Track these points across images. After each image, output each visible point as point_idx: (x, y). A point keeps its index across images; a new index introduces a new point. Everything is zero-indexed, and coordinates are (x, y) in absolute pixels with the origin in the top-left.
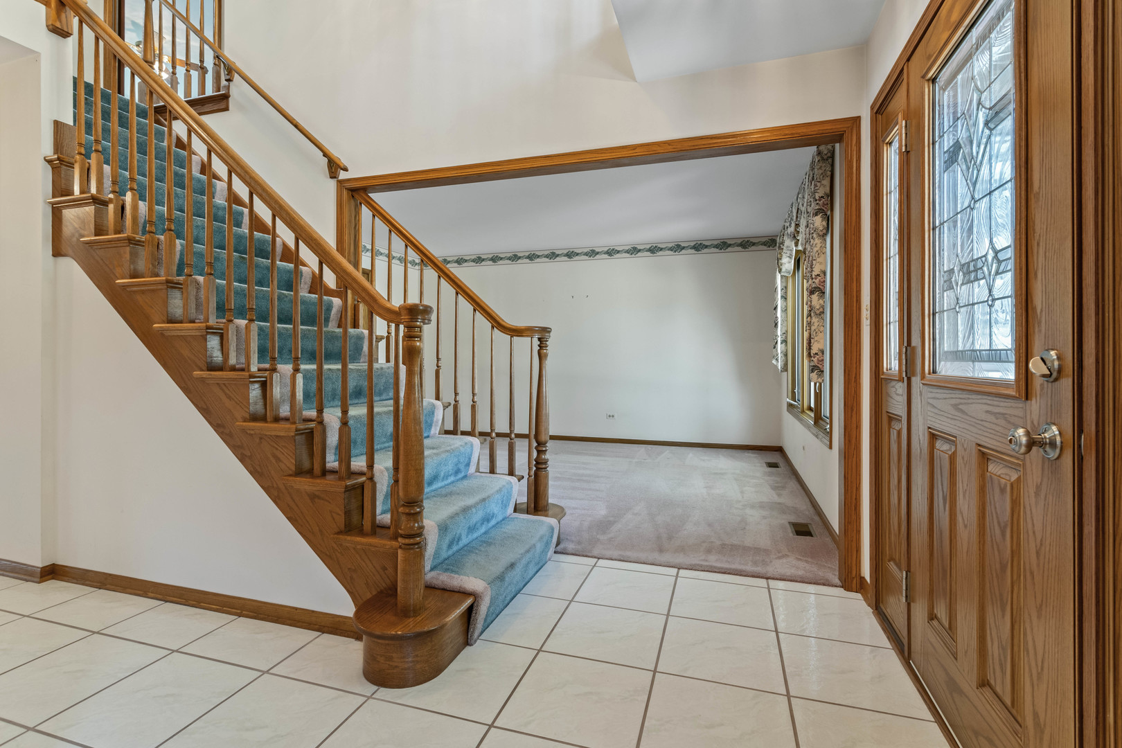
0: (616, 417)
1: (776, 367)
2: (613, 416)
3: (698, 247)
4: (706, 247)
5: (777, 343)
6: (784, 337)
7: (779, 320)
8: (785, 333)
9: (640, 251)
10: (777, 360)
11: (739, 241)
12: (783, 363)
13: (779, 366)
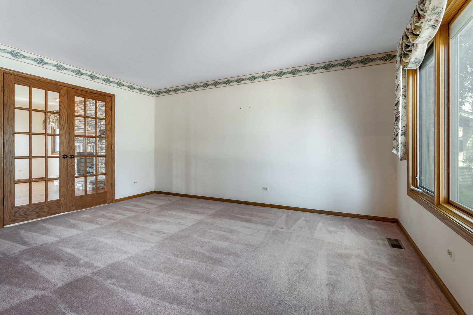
0: (268, 189)
1: (396, 156)
2: (266, 189)
3: (328, 66)
4: (334, 66)
5: (397, 135)
6: (403, 130)
7: (401, 115)
8: (406, 126)
9: (284, 73)
10: (397, 150)
11: (360, 59)
12: (403, 152)
13: (400, 154)
